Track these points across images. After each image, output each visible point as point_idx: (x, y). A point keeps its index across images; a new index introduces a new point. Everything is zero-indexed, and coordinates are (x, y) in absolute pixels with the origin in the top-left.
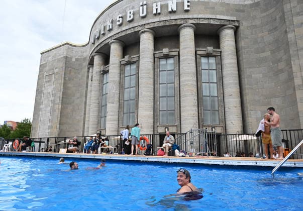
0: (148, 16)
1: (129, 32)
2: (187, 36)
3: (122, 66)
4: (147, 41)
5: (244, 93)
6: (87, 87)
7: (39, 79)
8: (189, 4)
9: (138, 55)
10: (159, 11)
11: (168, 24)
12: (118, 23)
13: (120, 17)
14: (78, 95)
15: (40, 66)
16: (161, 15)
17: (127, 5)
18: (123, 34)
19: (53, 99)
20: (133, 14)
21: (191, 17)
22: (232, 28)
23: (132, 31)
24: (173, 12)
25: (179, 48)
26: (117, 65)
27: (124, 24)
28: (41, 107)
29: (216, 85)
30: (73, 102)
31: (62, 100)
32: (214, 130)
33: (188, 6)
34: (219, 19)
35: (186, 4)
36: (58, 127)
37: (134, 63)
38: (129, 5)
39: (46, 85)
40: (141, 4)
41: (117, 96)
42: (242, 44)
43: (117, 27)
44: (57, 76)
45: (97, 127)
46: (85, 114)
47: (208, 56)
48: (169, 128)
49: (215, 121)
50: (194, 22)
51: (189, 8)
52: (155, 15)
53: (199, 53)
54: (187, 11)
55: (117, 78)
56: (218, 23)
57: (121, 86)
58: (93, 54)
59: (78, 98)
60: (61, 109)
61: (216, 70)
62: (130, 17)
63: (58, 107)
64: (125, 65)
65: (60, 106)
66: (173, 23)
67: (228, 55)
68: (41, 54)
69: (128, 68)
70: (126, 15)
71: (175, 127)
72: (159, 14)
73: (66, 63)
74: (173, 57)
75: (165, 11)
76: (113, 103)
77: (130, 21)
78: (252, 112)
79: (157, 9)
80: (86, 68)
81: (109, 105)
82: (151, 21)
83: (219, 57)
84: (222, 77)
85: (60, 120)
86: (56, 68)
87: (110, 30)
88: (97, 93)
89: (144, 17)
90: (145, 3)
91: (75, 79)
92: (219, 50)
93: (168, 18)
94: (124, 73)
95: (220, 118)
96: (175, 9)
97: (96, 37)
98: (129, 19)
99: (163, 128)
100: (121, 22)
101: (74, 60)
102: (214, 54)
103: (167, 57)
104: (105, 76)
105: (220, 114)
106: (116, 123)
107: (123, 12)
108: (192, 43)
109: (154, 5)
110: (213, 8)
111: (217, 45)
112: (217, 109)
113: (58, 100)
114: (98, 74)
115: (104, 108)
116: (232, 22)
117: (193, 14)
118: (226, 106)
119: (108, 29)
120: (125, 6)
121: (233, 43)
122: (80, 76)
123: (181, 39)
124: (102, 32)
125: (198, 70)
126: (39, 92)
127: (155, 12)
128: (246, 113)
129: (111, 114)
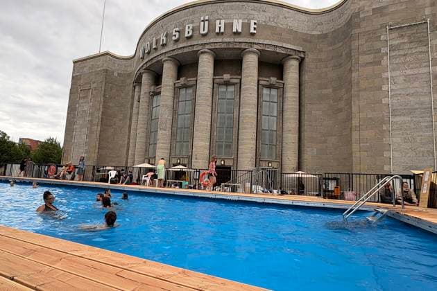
1: (186, 50)
2: (251, 63)
3: (177, 89)
5: (303, 129)
6: (132, 108)
8: (255, 26)
11: (231, 46)
12: (174, 38)
13: (176, 31)
15: (73, 77)
18: (180, 52)
19: (90, 118)
21: (256, 42)
22: (297, 59)
23: (191, 49)
24: (237, 33)
25: (240, 74)
28: (75, 127)
29: (275, 118)
32: (270, 165)
33: (255, 29)
39: (81, 101)
40: (202, 19)
41: (169, 122)
42: (306, 77)
43: (172, 42)
44: (94, 92)
45: (145, 155)
46: (129, 139)
47: (270, 87)
49: (271, 155)
50: (260, 48)
51: (255, 32)
52: (218, 34)
53: (261, 82)
54: (253, 34)
55: (170, 103)
57: (175, 112)
58: (141, 71)
59: (120, 120)
60: (101, 131)
62: (189, 32)
64: (179, 88)
69: (183, 92)
70: (184, 30)
72: (222, 33)
74: (234, 84)
75: (229, 31)
77: (189, 38)
79: (220, 28)
80: (131, 86)
81: (160, 132)
82: (212, 41)
83: (282, 89)
86: (94, 82)
89: (204, 35)
90: (207, 18)
94: (178, 97)
96: (240, 30)
97: (146, 52)
98: (187, 35)
100: (177, 36)
101: (116, 74)
102: (277, 85)
103: (227, 84)
104: (155, 98)
108: (255, 72)
109: (218, 22)
111: (281, 76)
112: (275, 144)
114: (147, 95)
115: (153, 134)
119: (161, 43)
120: (183, 19)
121: (297, 76)
123: (244, 66)
124: (154, 47)
127: (217, 30)
128: (303, 149)
129: (162, 141)
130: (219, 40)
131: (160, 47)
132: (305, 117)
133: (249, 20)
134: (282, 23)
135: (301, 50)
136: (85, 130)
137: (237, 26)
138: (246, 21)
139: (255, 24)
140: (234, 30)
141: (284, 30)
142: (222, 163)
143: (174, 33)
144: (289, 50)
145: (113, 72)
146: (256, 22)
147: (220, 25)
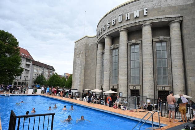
0: (123, 21)
1: (113, 31)
4: (123, 36)
7: (74, 56)
8: (147, 11)
9: (118, 44)
10: (129, 18)
11: (134, 25)
12: (108, 27)
13: (108, 23)
14: (92, 64)
15: (75, 49)
16: (130, 20)
17: (112, 16)
18: (111, 33)
20: (115, 21)
21: (148, 19)
23: (115, 31)
24: (137, 18)
26: (108, 50)
27: (111, 27)
30: (90, 68)
31: (85, 67)
32: (164, 88)
33: (146, 13)
34: (168, 18)
35: (145, 11)
36: (83, 81)
37: (117, 48)
38: (113, 16)
40: (119, 15)
42: (185, 32)
47: (161, 42)
48: (136, 86)
50: (151, 22)
51: (147, 14)
52: (127, 20)
54: (146, 16)
56: (167, 20)
58: (98, 43)
59: (93, 66)
61: (167, 50)
63: (83, 71)
65: (84, 70)
66: (138, 24)
67: (175, 40)
68: (75, 43)
71: (140, 86)
72: (129, 20)
73: (86, 48)
76: (106, 71)
77: (114, 25)
78: (191, 77)
79: (128, 17)
84: (171, 55)
85: (84, 78)
86: (82, 50)
87: (104, 31)
88: (100, 65)
91: (91, 56)
92: (169, 37)
93: (134, 22)
94: (112, 55)
95: (169, 81)
96: (138, 16)
98: (113, 24)
99: (133, 87)
100: (109, 26)
101: (90, 45)
103: (135, 44)
105: (169, 78)
106: (108, 82)
107: (110, 20)
109: (126, 14)
110: (164, 11)
113: (83, 68)
114: (101, 54)
116: (177, 18)
117: (150, 17)
118: (173, 73)
119: (103, 30)
120: (111, 17)
122: (93, 54)
125: (154, 51)
126: (75, 63)
130: (128, 23)
131: (103, 32)
132: (187, 57)
133: (143, 9)
134: (164, 4)
135: (180, 16)
136: (79, 72)
137: (137, 14)
138: (141, 10)
139: (146, 10)
140: (135, 17)
141: (166, 8)
142: (134, 88)
143: (108, 24)
144: (170, 18)
145: (89, 44)
146: (147, 9)
147: (127, 16)
